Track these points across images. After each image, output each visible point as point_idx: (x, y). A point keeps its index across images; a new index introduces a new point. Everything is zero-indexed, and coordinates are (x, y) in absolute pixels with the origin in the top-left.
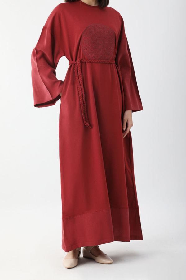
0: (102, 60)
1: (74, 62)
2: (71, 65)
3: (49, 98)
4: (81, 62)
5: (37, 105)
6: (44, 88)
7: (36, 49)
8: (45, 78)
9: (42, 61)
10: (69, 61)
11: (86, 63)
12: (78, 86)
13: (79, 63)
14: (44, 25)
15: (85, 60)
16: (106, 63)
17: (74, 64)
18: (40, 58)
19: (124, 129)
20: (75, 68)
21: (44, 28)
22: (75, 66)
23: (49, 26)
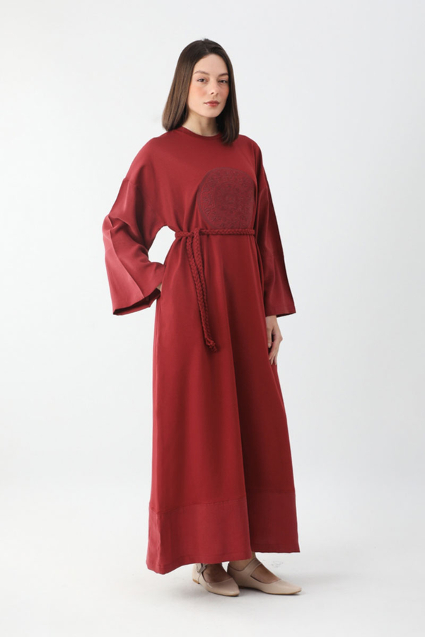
0: (237, 230)
1: (186, 233)
2: (178, 239)
3: (137, 295)
4: (201, 233)
5: (118, 312)
6: (129, 278)
7: (109, 217)
8: (127, 262)
9: (121, 235)
10: (174, 233)
11: (208, 235)
12: (194, 275)
13: (198, 234)
14: (124, 177)
15: (208, 231)
16: (244, 234)
17: (187, 238)
18: (118, 230)
19: (270, 345)
20: (187, 244)
21: (125, 182)
22: (188, 241)
23: (133, 178)
